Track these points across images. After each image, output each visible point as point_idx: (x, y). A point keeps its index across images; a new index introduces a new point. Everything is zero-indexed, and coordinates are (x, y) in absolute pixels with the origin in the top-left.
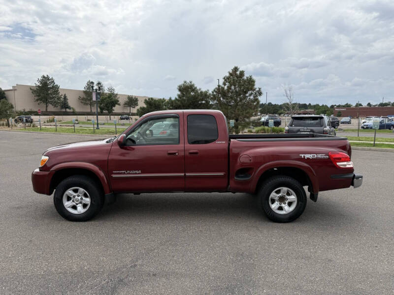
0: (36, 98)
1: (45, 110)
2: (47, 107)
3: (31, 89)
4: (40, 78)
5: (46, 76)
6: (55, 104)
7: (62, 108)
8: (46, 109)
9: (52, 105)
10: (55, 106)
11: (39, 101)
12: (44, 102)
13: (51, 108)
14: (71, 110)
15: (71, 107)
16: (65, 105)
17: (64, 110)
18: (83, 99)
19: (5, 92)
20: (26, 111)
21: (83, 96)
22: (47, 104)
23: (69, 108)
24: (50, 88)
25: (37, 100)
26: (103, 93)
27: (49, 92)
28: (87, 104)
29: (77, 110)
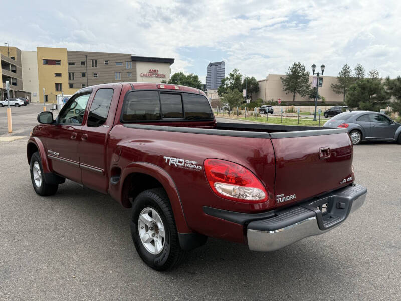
0: (286, 87)
1: (292, 100)
2: (294, 96)
3: (281, 78)
4: (291, 66)
5: (297, 63)
6: (303, 94)
7: (311, 97)
8: (294, 99)
9: (300, 95)
10: (303, 96)
11: (287, 91)
12: (292, 91)
13: (299, 98)
14: (321, 100)
15: (321, 96)
16: (314, 94)
17: (313, 100)
18: (336, 87)
19: (259, 83)
20: (274, 101)
21: (337, 83)
22: (295, 93)
23: (319, 98)
24: (301, 76)
25: (286, 90)
26: (363, 78)
27: (299, 80)
28: (340, 93)
29: (327, 100)
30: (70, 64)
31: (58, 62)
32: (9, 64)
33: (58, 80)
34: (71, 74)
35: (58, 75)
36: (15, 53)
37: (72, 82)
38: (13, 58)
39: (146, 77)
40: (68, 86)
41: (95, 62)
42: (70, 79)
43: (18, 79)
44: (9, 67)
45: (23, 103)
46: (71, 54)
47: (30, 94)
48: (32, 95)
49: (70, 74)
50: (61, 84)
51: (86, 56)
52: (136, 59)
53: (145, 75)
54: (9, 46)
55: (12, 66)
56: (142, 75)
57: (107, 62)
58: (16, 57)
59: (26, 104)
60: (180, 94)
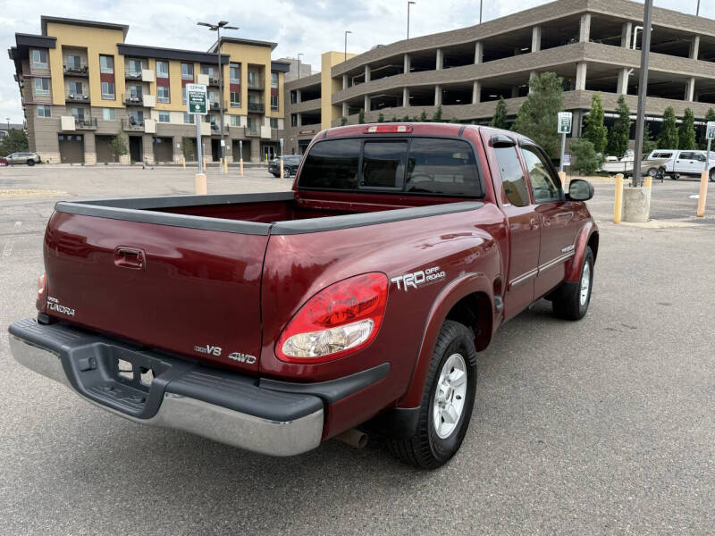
60: (405, 141)
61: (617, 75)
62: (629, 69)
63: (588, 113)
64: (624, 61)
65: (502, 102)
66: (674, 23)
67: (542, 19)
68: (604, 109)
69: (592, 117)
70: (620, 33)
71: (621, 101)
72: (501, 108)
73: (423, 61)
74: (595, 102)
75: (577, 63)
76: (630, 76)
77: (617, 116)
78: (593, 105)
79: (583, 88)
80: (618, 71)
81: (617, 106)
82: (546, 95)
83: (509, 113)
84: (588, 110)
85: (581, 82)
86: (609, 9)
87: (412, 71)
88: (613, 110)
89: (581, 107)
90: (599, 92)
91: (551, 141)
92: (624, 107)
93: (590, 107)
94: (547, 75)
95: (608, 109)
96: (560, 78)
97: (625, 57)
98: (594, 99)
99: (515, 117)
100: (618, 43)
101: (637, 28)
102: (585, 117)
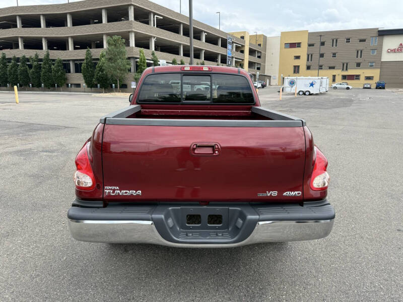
30: (310, 45)
31: (298, 45)
32: (255, 51)
33: (297, 62)
34: (310, 56)
35: (298, 57)
36: (262, 40)
37: (310, 63)
38: (260, 45)
39: (395, 52)
40: (305, 67)
41: (335, 42)
42: (308, 60)
43: (262, 64)
44: (255, 53)
45: (260, 86)
46: (311, 35)
47: (270, 77)
48: (272, 78)
49: (308, 56)
50: (298, 66)
51: (321, 36)
52: (383, 33)
53: (394, 51)
54: (258, 34)
55: (258, 52)
56: (390, 51)
57: (348, 40)
58: (262, 44)
59: (263, 86)
60: (209, 76)
61: (149, 40)
62: (154, 37)
63: (138, 60)
64: (151, 33)
65: (89, 51)
66: (171, 16)
67: (106, 5)
68: (146, 58)
69: (141, 61)
70: (148, 18)
71: (153, 54)
72: (88, 54)
73: (31, 21)
74: (141, 54)
75: (129, 32)
76: (155, 41)
77: (152, 62)
78: (140, 56)
79: (134, 45)
80: (149, 38)
81: (152, 56)
82: (117, 48)
83: (93, 57)
84: (138, 58)
85: (132, 42)
86: (142, 4)
87: (23, 27)
88: (150, 59)
89: (134, 56)
90: (142, 48)
91: (123, 74)
92: (155, 57)
93: (138, 56)
94: (116, 37)
95: (148, 58)
96: (123, 40)
97: (152, 31)
98: (140, 52)
99: (98, 59)
100: (147, 23)
101: (156, 16)
102: (137, 62)
